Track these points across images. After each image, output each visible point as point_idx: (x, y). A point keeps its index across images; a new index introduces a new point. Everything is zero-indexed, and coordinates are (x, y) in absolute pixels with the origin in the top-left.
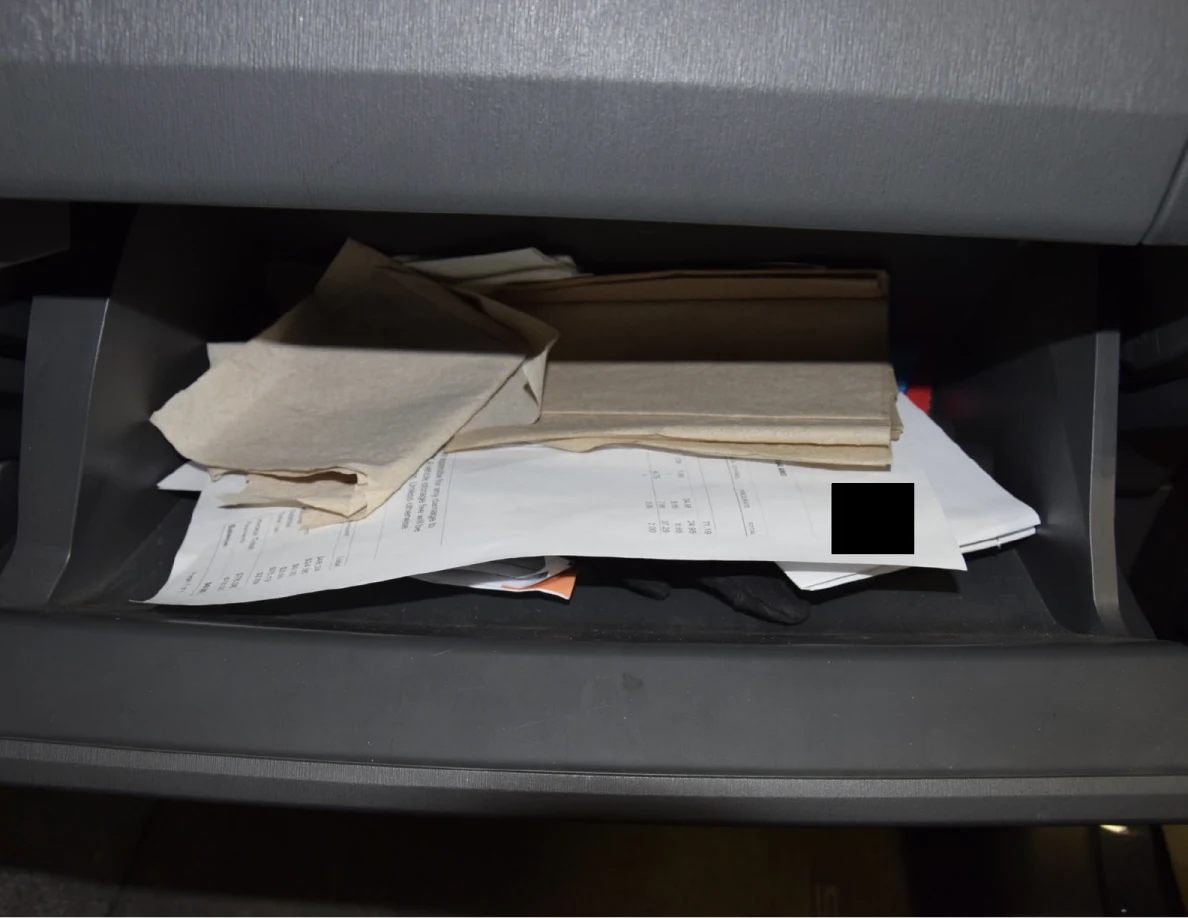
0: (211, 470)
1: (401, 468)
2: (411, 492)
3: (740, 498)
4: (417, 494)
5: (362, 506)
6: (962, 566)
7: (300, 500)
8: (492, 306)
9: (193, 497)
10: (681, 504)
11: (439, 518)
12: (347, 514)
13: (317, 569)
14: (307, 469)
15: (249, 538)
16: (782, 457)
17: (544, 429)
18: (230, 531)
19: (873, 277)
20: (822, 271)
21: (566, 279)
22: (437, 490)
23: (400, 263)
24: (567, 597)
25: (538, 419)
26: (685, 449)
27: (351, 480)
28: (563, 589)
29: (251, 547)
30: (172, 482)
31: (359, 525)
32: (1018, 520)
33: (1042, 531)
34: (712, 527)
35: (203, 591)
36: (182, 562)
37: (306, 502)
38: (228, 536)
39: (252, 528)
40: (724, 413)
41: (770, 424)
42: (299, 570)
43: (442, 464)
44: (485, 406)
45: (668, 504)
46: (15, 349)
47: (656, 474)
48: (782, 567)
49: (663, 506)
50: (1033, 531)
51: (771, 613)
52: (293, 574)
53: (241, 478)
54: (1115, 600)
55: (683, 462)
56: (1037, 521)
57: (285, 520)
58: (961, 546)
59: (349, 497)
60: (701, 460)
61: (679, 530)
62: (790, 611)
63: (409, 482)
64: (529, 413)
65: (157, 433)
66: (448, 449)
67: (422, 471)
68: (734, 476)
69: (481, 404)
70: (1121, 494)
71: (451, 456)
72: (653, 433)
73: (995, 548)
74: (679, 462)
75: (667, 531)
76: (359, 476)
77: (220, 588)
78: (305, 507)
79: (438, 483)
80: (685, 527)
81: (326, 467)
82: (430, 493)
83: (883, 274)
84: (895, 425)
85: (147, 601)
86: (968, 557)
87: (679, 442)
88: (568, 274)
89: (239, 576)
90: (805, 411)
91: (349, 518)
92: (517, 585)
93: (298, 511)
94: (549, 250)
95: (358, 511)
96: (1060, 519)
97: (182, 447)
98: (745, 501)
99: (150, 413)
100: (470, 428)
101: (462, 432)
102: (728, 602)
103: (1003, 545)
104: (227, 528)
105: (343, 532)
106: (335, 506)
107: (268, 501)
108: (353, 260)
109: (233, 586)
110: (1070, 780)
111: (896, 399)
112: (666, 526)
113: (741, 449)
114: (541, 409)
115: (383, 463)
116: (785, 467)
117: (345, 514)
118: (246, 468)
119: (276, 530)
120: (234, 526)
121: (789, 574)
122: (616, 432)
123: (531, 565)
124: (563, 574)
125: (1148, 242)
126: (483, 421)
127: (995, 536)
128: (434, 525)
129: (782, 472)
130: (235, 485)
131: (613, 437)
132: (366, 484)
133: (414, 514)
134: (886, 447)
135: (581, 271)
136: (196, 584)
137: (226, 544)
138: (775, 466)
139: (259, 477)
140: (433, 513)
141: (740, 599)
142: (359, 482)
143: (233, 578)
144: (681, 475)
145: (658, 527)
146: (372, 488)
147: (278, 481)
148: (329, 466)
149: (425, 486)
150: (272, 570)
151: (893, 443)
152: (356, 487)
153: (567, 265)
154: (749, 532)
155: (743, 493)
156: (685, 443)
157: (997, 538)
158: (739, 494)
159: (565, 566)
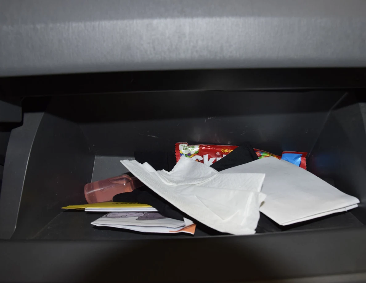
24: (193, 234)
159: (192, 223)
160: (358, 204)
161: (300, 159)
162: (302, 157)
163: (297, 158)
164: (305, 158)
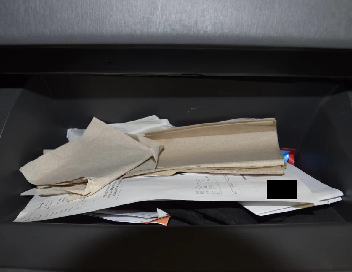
1: (105, 179)
2: (108, 188)
4: (110, 188)
5: (89, 192)
9: (31, 197)
10: (208, 187)
11: (117, 193)
13: (69, 211)
15: (48, 206)
18: (41, 205)
22: (117, 187)
24: (166, 225)
26: (209, 172)
29: (47, 209)
31: (88, 198)
34: (220, 192)
39: (50, 203)
42: (63, 212)
43: (120, 181)
45: (203, 187)
47: (199, 181)
49: (201, 188)
52: (61, 213)
57: (61, 200)
59: (84, 188)
61: (208, 193)
63: (108, 185)
66: (123, 177)
67: (113, 183)
68: (227, 180)
71: (124, 179)
72: (197, 166)
79: (118, 185)
80: (210, 193)
82: (115, 188)
87: (207, 169)
89: (41, 216)
91: (85, 196)
92: (147, 221)
95: (88, 194)
97: (29, 180)
98: (232, 185)
99: (19, 168)
100: (131, 172)
105: (82, 201)
106: (80, 192)
112: (203, 192)
115: (98, 177)
116: (246, 177)
117: (83, 195)
119: (58, 203)
120: (43, 203)
128: (115, 195)
129: (245, 179)
132: (91, 183)
133: (108, 193)
137: (39, 209)
138: (241, 177)
139: (54, 187)
140: (115, 193)
142: (88, 183)
143: (38, 216)
144: (208, 180)
145: (199, 192)
146: (93, 184)
147: (61, 187)
149: (113, 187)
150: (53, 213)
154: (234, 193)
155: (231, 184)
156: (209, 170)
160: (341, 197)
161: (288, 156)
162: (290, 154)
163: (286, 154)
164: (293, 156)
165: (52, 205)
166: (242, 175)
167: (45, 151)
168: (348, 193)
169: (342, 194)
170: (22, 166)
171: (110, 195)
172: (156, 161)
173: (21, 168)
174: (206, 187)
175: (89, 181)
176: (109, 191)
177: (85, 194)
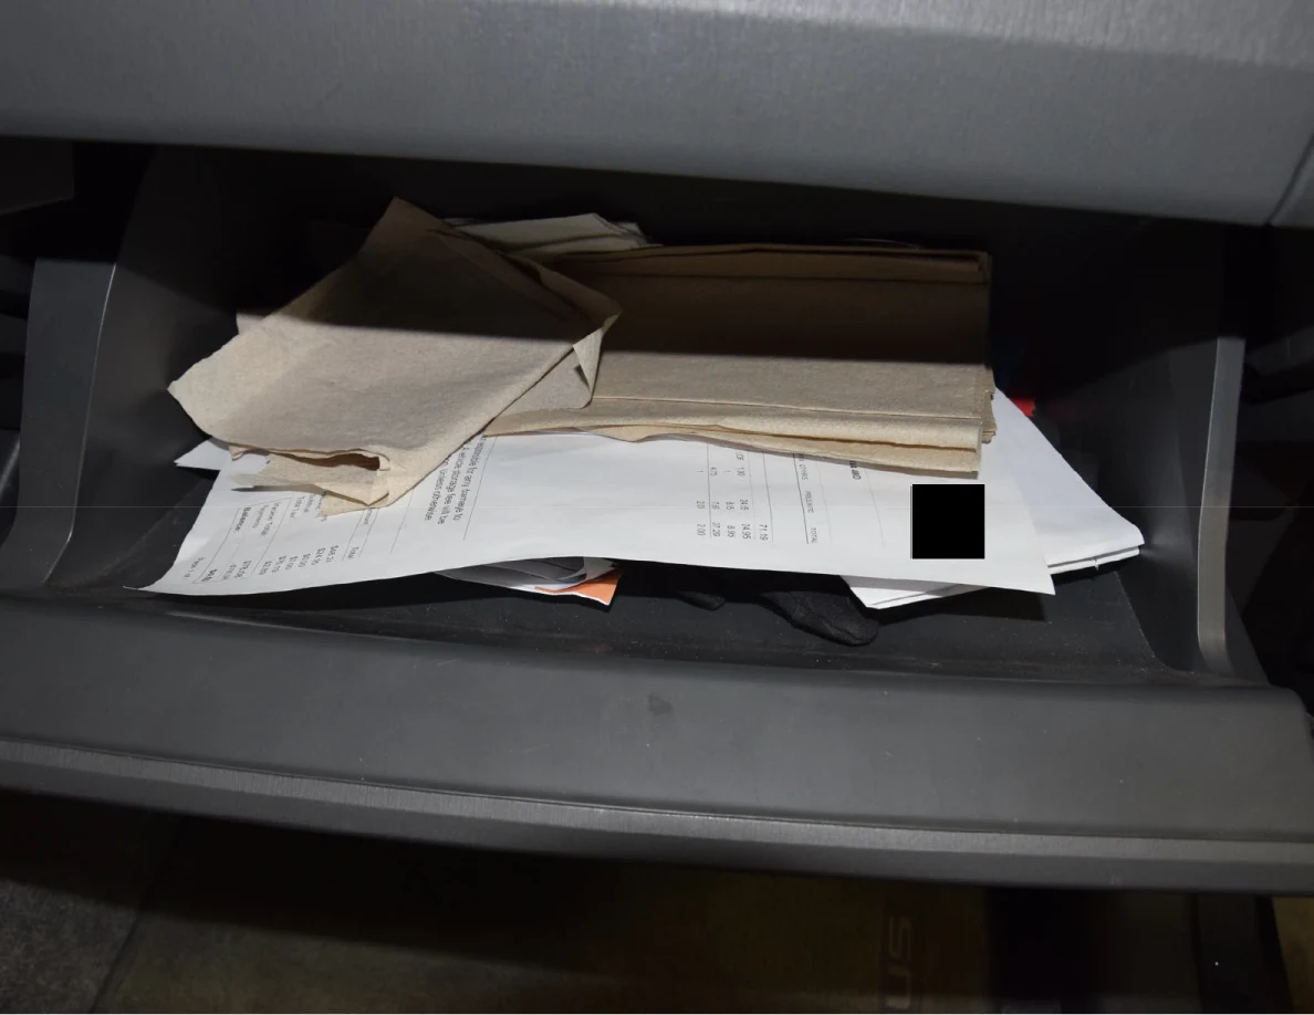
0: (231, 447)
1: (430, 454)
2: (441, 480)
3: (804, 503)
4: (446, 483)
5: (384, 494)
6: (1048, 588)
7: (317, 484)
8: (551, 277)
9: (210, 476)
10: (737, 505)
11: (466, 510)
12: (368, 503)
13: (328, 560)
14: (328, 450)
15: (264, 522)
16: (856, 457)
17: (592, 415)
18: (245, 514)
19: (973, 259)
20: (917, 250)
21: (633, 250)
22: (468, 479)
23: (451, 226)
24: (607, 603)
25: (589, 403)
26: (748, 443)
27: (373, 464)
28: (603, 594)
29: (264, 533)
30: (193, 459)
31: (382, 511)
32: (1120, 539)
33: (1146, 553)
34: (769, 532)
35: (207, 579)
36: (190, 547)
37: (325, 487)
38: (242, 520)
39: (267, 511)
40: (797, 404)
41: (844, 418)
42: (310, 561)
43: (479, 449)
44: (533, 386)
45: (723, 506)
46: (17, 307)
47: (714, 471)
48: (848, 582)
49: (715, 507)
50: (1136, 552)
51: (833, 632)
52: (302, 564)
53: (261, 459)
54: (1222, 636)
55: (745, 458)
56: (1141, 541)
57: (303, 506)
58: (1050, 566)
59: (370, 483)
60: (766, 456)
61: (732, 534)
62: (854, 629)
63: (439, 469)
64: (579, 396)
65: (176, 405)
66: (485, 433)
67: (455, 458)
68: (800, 477)
69: (528, 385)
70: (1235, 515)
71: (490, 441)
72: (712, 424)
73: (1092, 569)
74: (741, 458)
75: (717, 534)
76: (382, 459)
77: (225, 578)
78: (325, 493)
79: (471, 471)
80: (739, 531)
81: (347, 448)
82: (461, 481)
83: (984, 256)
84: (987, 428)
85: (146, 589)
86: (1057, 579)
87: (742, 435)
88: (631, 244)
89: (247, 564)
90: (888, 406)
91: (370, 506)
92: (552, 589)
93: (318, 497)
94: (613, 215)
95: (380, 500)
96: (1168, 540)
97: (202, 420)
98: (810, 505)
99: (168, 383)
100: (512, 410)
101: (505, 413)
102: (786, 616)
103: (1101, 566)
104: (242, 512)
105: (363, 520)
106: (356, 493)
107: (284, 484)
108: (400, 222)
109: (239, 576)
110: (1151, 841)
111: (992, 398)
112: (716, 529)
113: (810, 446)
114: (593, 394)
115: (410, 447)
116: (858, 469)
117: (366, 501)
118: (265, 447)
119: (292, 515)
120: (248, 509)
121: (855, 590)
122: (671, 421)
123: (570, 567)
124: (603, 579)
125: (1276, 222)
126: (529, 404)
127: (1094, 555)
128: (460, 516)
129: (855, 474)
130: (254, 465)
131: (668, 426)
132: (388, 470)
133: (441, 503)
134: (973, 450)
135: (649, 242)
136: (201, 571)
137: (238, 528)
138: (848, 468)
139: (279, 457)
140: (461, 504)
141: (799, 613)
142: (381, 467)
143: (240, 565)
144: (741, 473)
145: (707, 529)
146: (396, 472)
147: (298, 463)
148: (350, 448)
149: (456, 474)
150: (282, 559)
151: (984, 445)
152: (378, 472)
153: (634, 234)
154: (810, 539)
155: (808, 496)
156: (750, 436)
157: (1095, 558)
158: (804, 497)
159: (608, 568)
160: (1140, 547)
165: (276, 520)
166: (853, 464)
167: (242, 321)
168: (1160, 539)
169: (1142, 542)
170: (176, 379)
171: (446, 511)
172: (591, 382)
173: (174, 383)
174: (730, 505)
175: (383, 463)
176: (444, 493)
177: (373, 499)
